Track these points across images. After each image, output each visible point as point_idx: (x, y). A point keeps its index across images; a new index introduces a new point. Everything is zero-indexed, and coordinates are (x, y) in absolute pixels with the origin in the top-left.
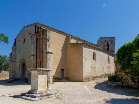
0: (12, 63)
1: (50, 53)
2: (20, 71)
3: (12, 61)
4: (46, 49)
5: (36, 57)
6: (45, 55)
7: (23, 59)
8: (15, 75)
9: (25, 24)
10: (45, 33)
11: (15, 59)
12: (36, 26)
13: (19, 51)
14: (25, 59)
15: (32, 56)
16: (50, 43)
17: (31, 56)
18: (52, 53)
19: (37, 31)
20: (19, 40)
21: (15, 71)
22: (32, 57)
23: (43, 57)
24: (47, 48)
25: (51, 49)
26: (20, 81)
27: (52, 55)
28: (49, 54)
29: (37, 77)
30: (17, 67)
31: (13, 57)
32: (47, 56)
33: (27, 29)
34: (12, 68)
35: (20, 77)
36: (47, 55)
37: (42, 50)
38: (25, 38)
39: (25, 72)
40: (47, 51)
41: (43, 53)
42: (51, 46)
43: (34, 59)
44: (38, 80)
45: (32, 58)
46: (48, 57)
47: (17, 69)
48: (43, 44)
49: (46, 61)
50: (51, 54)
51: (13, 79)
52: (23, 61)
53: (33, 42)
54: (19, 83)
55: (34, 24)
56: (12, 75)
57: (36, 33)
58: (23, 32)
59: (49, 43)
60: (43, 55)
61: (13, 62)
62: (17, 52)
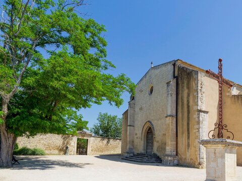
0: (128, 127)
1: (204, 112)
2: (142, 142)
3: (129, 124)
4: (198, 105)
5: (175, 119)
6: (195, 116)
7: (149, 121)
8: (132, 147)
9: (152, 63)
10: (195, 76)
11: (134, 122)
12: (174, 65)
13: (141, 109)
14: (152, 122)
15: (170, 116)
16: (204, 95)
17: (166, 117)
18: (207, 112)
19: (176, 75)
20: (141, 91)
21: (133, 142)
22: (168, 117)
23: (190, 119)
24: (199, 103)
25: (204, 105)
26: (147, 158)
27: (208, 115)
28: (203, 114)
29: (223, 157)
30: (136, 134)
31: (130, 118)
32: (199, 117)
33: (157, 71)
34: (128, 137)
35: (143, 152)
36: (199, 114)
37: (188, 106)
38: (152, 87)
39: (152, 143)
40: (199, 109)
41: (191, 112)
42: (204, 99)
43: (172, 123)
44: (224, 163)
45: (169, 120)
46: (201, 119)
47: (137, 138)
48: (191, 97)
49: (196, 127)
50: (205, 114)
51: (132, 155)
52: (148, 124)
53: (170, 92)
54: (145, 162)
55: (170, 62)
56: (128, 147)
57: (174, 77)
58: (148, 76)
59: (202, 94)
60: (190, 116)
61: (130, 126)
62: (137, 109)
